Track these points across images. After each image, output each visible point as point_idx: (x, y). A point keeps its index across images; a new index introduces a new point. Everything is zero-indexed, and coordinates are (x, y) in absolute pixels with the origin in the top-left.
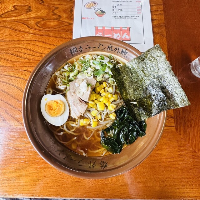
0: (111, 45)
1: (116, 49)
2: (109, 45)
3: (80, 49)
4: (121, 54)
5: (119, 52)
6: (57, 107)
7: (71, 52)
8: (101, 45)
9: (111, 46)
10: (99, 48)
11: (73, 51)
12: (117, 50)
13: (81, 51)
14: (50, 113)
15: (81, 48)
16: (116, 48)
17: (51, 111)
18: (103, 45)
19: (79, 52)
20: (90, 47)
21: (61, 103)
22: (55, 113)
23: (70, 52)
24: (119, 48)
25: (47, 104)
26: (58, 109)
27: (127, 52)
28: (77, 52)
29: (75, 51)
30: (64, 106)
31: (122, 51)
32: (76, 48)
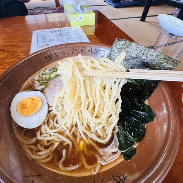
2: (82, 48)
3: (55, 56)
6: (32, 104)
7: (47, 59)
8: (75, 50)
9: (84, 49)
11: (48, 58)
13: (56, 57)
14: (22, 112)
15: (56, 54)
16: (89, 50)
17: (23, 110)
18: (76, 50)
19: (54, 58)
20: (65, 53)
21: (38, 99)
22: (28, 111)
24: (91, 49)
25: (19, 103)
26: (33, 106)
27: (100, 50)
28: (52, 59)
29: (50, 57)
30: (41, 102)
31: (95, 51)
32: (51, 55)
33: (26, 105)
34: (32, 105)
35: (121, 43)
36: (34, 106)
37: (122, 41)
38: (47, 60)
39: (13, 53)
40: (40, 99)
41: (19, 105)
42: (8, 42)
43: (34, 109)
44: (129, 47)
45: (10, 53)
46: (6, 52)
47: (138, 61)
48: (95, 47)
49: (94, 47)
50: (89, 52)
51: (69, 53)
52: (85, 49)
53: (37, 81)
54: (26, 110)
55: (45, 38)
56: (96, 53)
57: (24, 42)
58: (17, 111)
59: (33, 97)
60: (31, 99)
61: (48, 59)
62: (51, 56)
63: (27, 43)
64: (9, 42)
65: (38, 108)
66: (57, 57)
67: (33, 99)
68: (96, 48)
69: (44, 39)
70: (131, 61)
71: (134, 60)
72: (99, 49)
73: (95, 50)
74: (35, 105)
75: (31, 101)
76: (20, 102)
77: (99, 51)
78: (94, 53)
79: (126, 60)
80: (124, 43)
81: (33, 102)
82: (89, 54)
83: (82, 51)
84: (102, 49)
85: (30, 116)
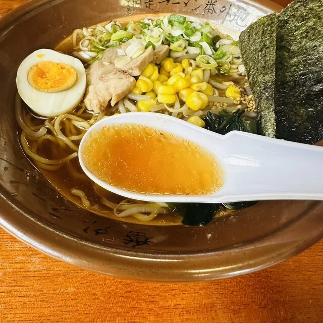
4: (233, 20)
5: (230, 15)
6: (58, 75)
9: (214, 1)
10: (186, 4)
11: (132, 1)
12: (226, 11)
13: (148, 4)
16: (224, 7)
17: (39, 79)
19: (144, 6)
20: (168, 1)
21: (72, 70)
22: (46, 83)
25: (37, 66)
28: (138, 6)
30: (75, 76)
31: (236, 13)
33: (47, 74)
34: (58, 78)
36: (61, 79)
38: (128, 5)
40: (75, 72)
41: (35, 69)
43: (59, 84)
50: (222, 12)
51: (179, 3)
53: (88, 40)
54: (44, 81)
56: (236, 18)
58: (28, 76)
65: (65, 86)
66: (150, 4)
67: (62, 68)
72: (248, 9)
74: (63, 79)
76: (40, 66)
78: (231, 18)
82: (220, 17)
83: (208, 7)
85: (47, 92)
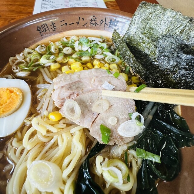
0: (94, 16)
1: (101, 22)
2: (92, 17)
3: (52, 26)
4: (110, 27)
5: (107, 24)
6: (9, 99)
7: (40, 30)
8: (81, 19)
9: (94, 18)
10: (78, 23)
12: (104, 23)
13: (53, 29)
15: (53, 24)
16: (102, 20)
18: (83, 19)
19: (51, 30)
20: (66, 24)
23: (38, 30)
24: (105, 19)
26: (9, 103)
27: (118, 22)
28: (47, 31)
29: (45, 29)
31: (110, 23)
32: (46, 25)
34: (8, 101)
35: (148, 11)
36: (11, 103)
37: (149, 7)
38: (40, 32)
39: (11, 20)
40: (21, 94)
42: (5, 5)
43: (9, 107)
44: (160, 17)
45: (7, 21)
46: (2, 18)
47: (172, 41)
48: (111, 15)
49: (109, 16)
50: (101, 23)
51: (73, 23)
52: (96, 18)
55: (52, 2)
56: (111, 25)
57: (24, 6)
59: (12, 89)
60: (8, 92)
61: (42, 31)
62: (46, 27)
63: (28, 8)
64: (7, 5)
66: (55, 29)
67: (11, 92)
68: (112, 17)
69: (50, 4)
70: (161, 41)
71: (165, 39)
72: (116, 19)
73: (111, 20)
75: (8, 94)
77: (116, 23)
78: (108, 26)
79: (152, 40)
80: (153, 9)
81: (9, 96)
82: (101, 26)
83: (92, 22)
84: (121, 20)
